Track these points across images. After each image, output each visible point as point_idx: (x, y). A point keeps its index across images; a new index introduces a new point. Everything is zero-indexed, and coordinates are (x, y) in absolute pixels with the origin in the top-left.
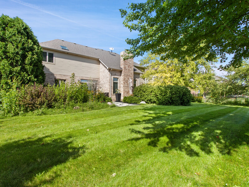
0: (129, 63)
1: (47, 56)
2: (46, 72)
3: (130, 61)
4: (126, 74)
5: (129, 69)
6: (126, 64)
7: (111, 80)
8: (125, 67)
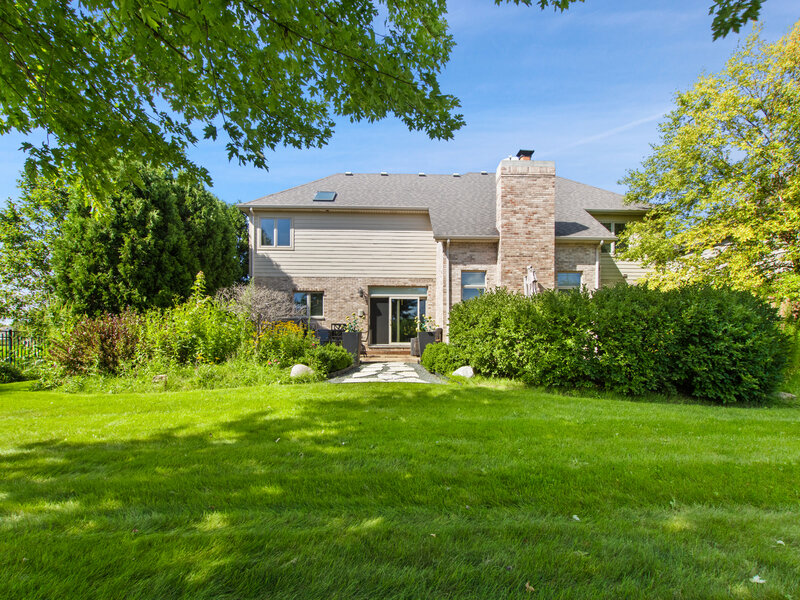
0: (530, 205)
1: (275, 230)
2: (272, 275)
3: (536, 196)
4: (513, 252)
5: (530, 228)
6: (515, 212)
7: (450, 281)
8: (508, 226)
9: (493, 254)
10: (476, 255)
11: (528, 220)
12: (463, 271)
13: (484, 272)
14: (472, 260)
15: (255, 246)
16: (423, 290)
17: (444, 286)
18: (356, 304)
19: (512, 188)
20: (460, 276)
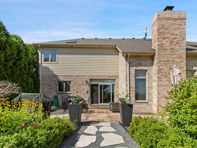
0: (173, 34)
1: (50, 55)
2: (49, 74)
3: (175, 30)
4: (164, 59)
5: (173, 46)
6: (165, 38)
7: (129, 75)
8: (161, 46)
9: (151, 62)
10: (142, 62)
11: (172, 42)
12: (136, 70)
13: (146, 71)
14: (140, 65)
15: (41, 62)
16: (113, 81)
17: (127, 77)
18: (84, 87)
19: (163, 25)
20: (134, 73)
